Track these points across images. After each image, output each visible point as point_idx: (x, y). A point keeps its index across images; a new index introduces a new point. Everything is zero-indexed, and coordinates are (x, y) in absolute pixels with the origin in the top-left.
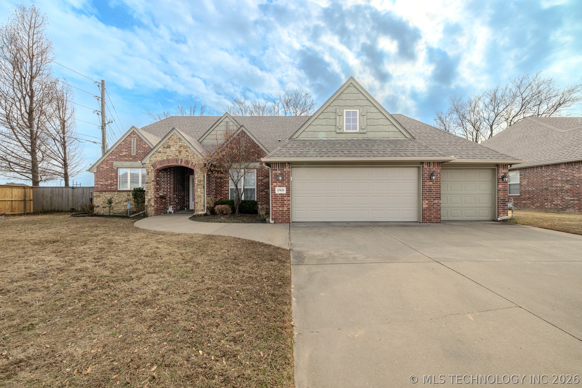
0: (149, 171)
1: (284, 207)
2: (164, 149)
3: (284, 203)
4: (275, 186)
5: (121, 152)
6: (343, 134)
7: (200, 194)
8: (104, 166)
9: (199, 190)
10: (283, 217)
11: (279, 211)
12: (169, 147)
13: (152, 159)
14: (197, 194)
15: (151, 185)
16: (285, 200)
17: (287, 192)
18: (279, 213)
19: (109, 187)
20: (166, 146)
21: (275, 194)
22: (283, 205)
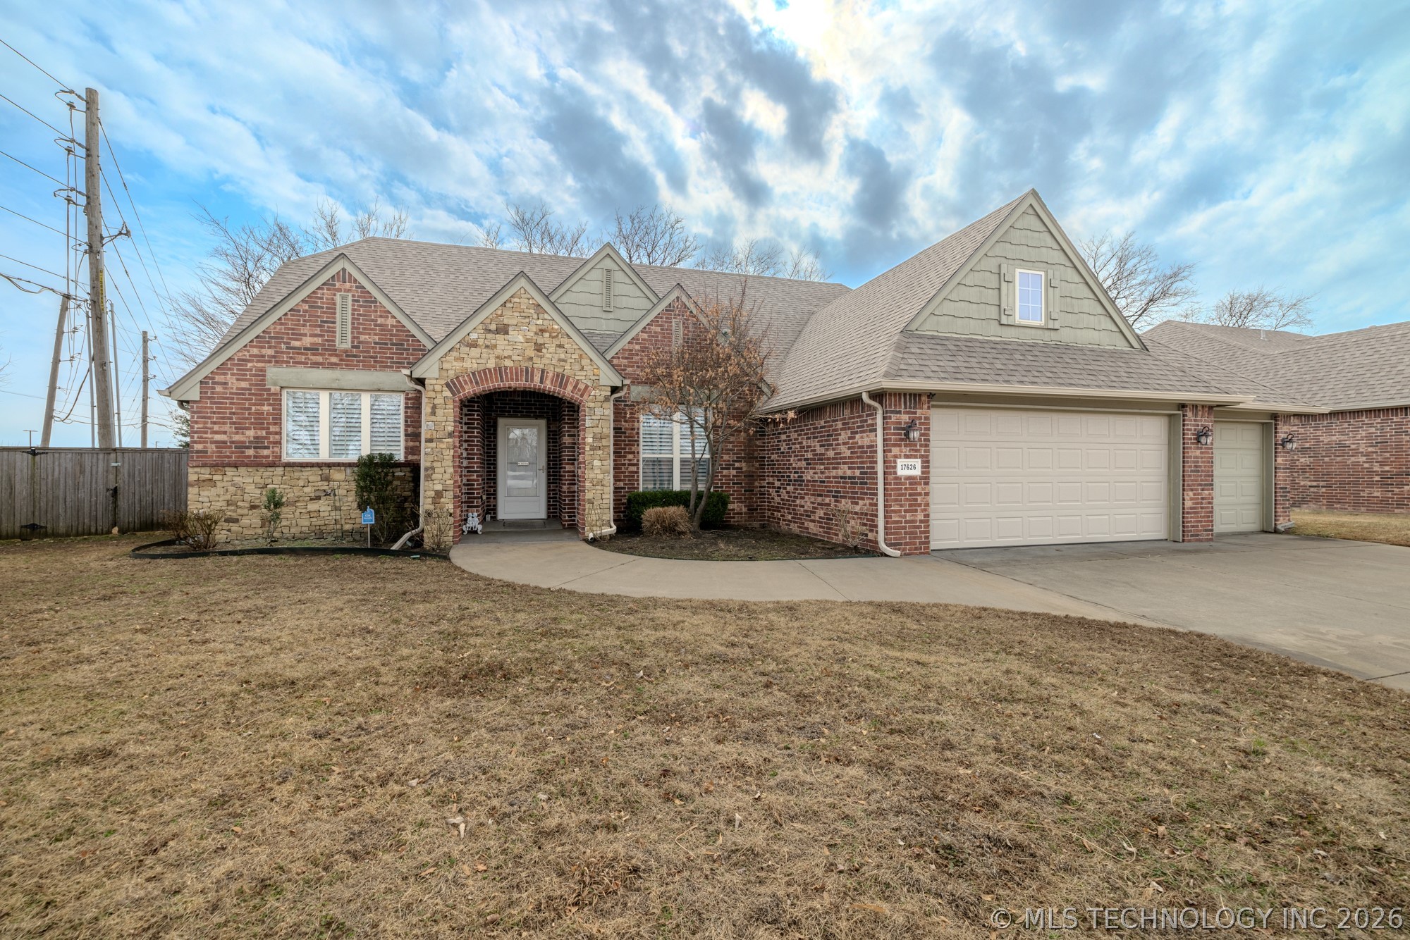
0: (436, 401)
1: (916, 511)
2: (489, 336)
3: (916, 500)
4: (896, 456)
5: (299, 335)
6: (1013, 328)
7: (600, 476)
8: (231, 380)
9: (597, 463)
10: (915, 538)
11: (906, 522)
12: (503, 330)
13: (446, 366)
14: (592, 476)
15: (444, 446)
16: (920, 494)
17: (923, 473)
18: (905, 528)
19: (251, 452)
20: (493, 327)
21: (897, 478)
22: (915, 505)
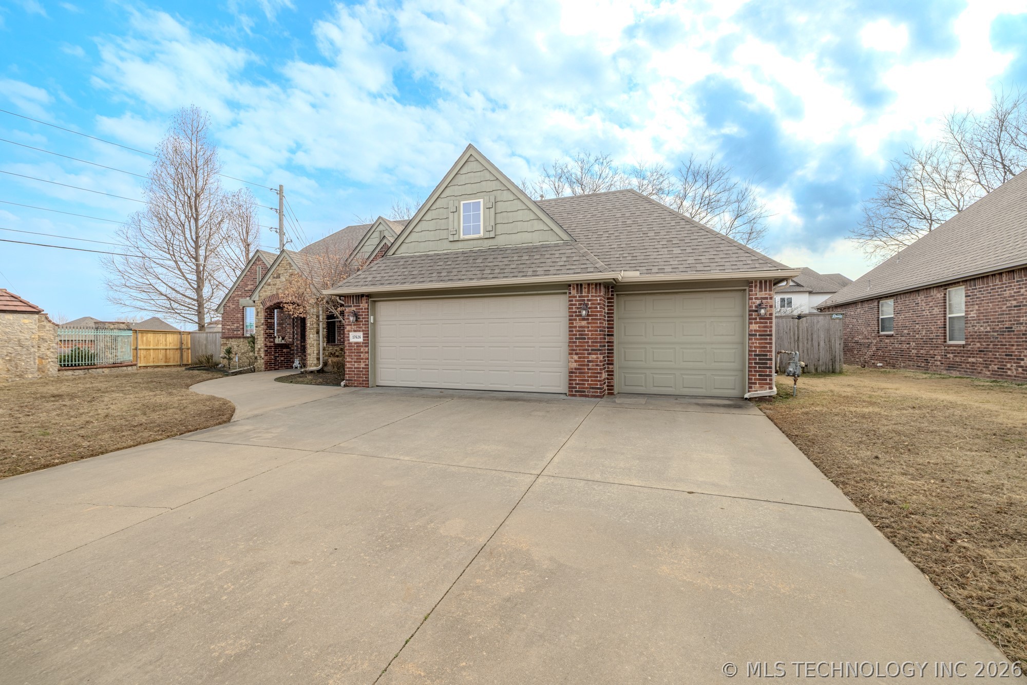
0: (259, 310)
1: (360, 362)
2: (274, 280)
3: (360, 356)
4: (349, 331)
5: (247, 285)
6: (459, 242)
7: (313, 342)
8: (230, 304)
9: (311, 336)
10: (360, 377)
11: (355, 368)
12: (278, 277)
13: (261, 295)
14: (310, 342)
15: (260, 329)
16: (362, 352)
17: (364, 340)
18: (354, 371)
19: (235, 333)
20: (275, 276)
21: (349, 343)
22: (360, 359)
